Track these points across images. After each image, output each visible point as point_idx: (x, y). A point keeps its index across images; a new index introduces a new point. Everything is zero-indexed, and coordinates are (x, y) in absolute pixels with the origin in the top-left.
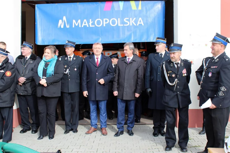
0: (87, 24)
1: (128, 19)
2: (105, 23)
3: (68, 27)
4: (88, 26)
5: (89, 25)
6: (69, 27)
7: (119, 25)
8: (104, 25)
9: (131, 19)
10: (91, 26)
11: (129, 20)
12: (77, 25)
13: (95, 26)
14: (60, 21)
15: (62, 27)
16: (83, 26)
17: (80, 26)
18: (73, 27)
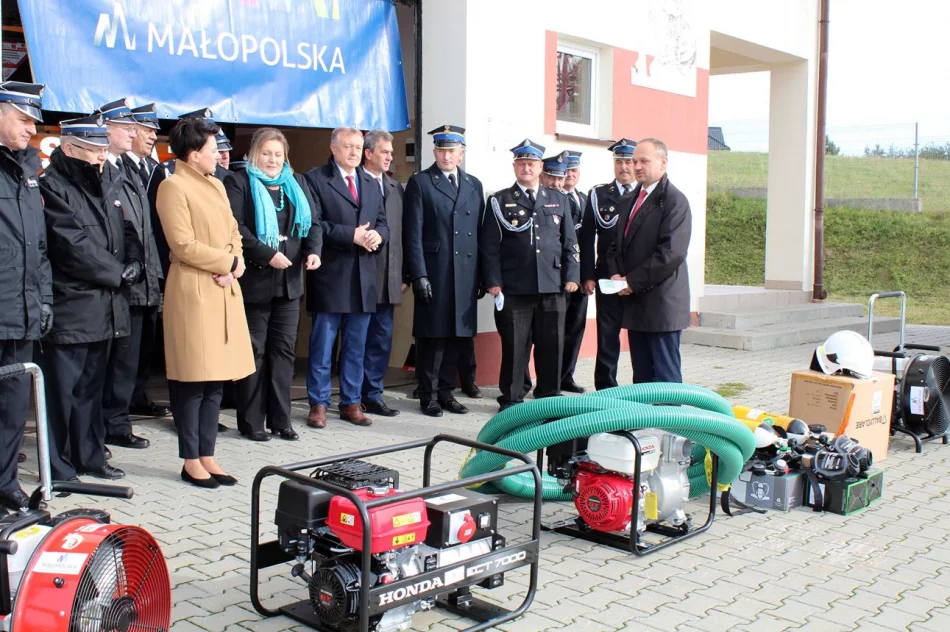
0: (192, 47)
1: (308, 45)
2: (246, 51)
3: (131, 45)
4: (196, 55)
5: (199, 50)
6: (134, 48)
7: (286, 64)
8: (245, 60)
9: (315, 47)
10: (206, 55)
11: (309, 51)
12: (161, 44)
13: (219, 56)
14: (104, 20)
15: (111, 43)
16: (180, 53)
17: (172, 52)
18: (150, 49)
